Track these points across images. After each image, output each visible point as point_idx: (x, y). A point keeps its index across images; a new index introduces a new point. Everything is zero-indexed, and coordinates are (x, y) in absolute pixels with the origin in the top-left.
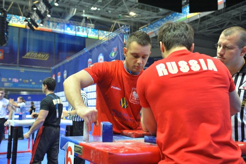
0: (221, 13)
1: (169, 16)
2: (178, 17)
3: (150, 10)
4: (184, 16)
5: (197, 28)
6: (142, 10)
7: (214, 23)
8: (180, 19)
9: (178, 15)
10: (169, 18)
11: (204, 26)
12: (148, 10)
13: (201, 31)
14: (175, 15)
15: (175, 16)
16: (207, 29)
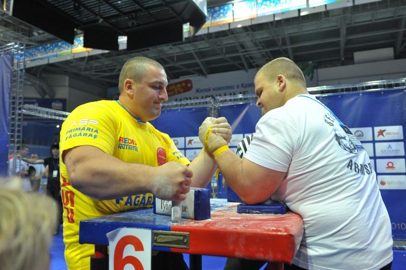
0: (113, 56)
1: (47, 44)
2: (59, 49)
3: (18, 31)
4: (68, 49)
5: (83, 67)
6: (6, 29)
7: (103, 66)
8: (62, 52)
9: (60, 47)
10: (48, 48)
11: (91, 67)
12: (14, 30)
13: (86, 73)
14: (57, 46)
15: (55, 47)
16: (93, 71)
